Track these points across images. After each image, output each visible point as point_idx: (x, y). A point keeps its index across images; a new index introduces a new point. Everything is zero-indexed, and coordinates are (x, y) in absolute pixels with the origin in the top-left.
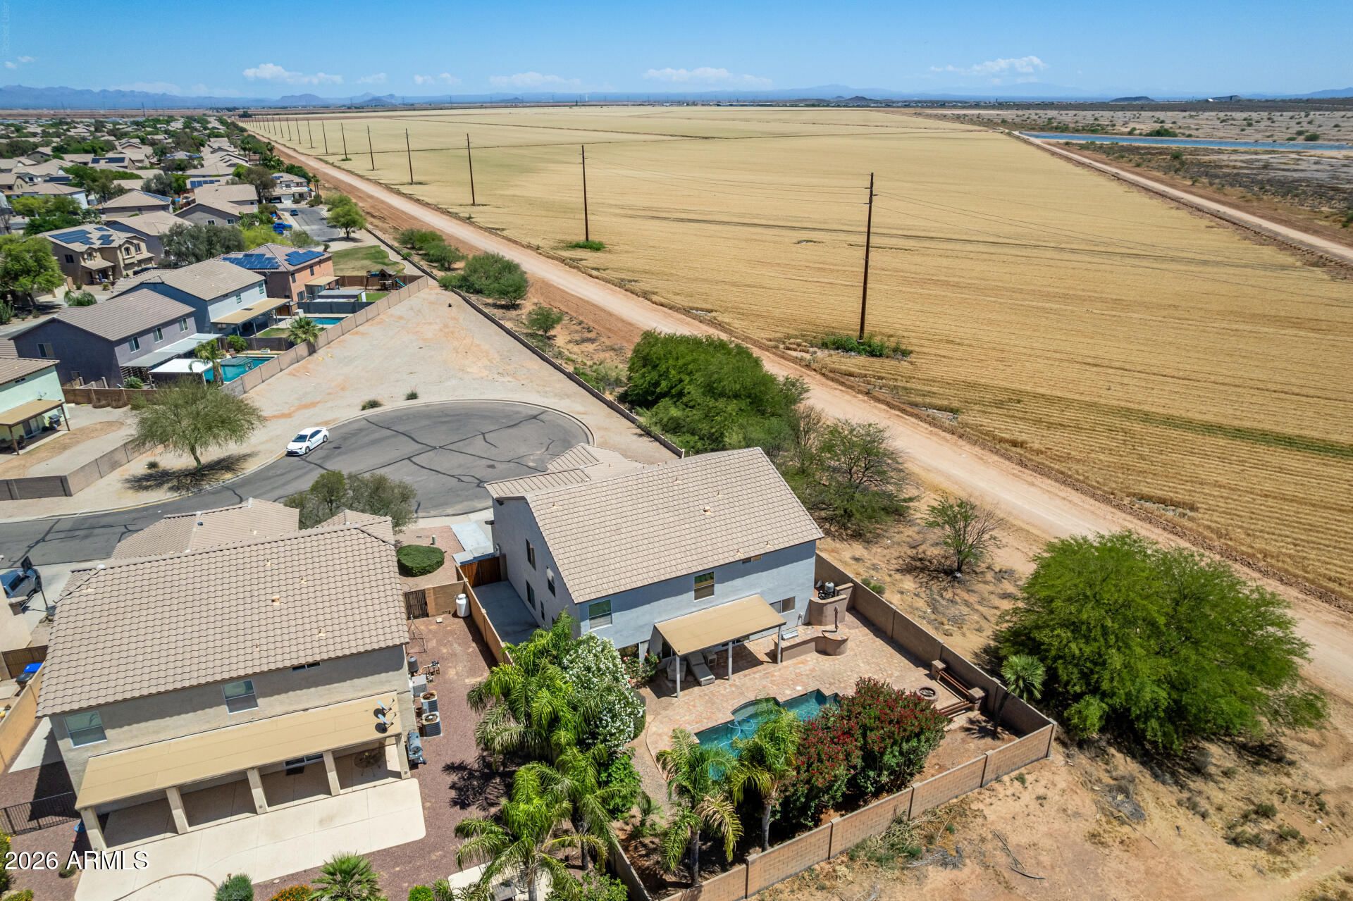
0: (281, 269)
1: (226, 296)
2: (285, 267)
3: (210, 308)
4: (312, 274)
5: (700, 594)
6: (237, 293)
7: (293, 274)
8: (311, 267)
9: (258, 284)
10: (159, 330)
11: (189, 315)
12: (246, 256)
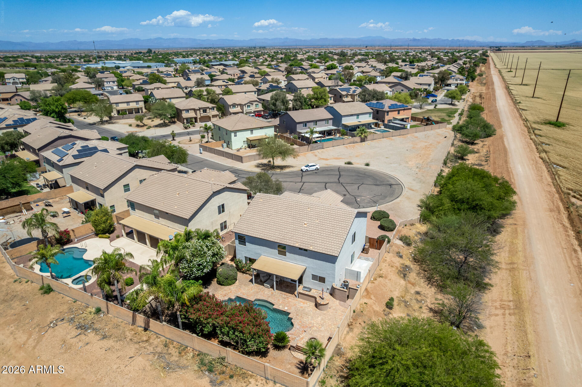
0: (384, 110)
1: (352, 115)
2: (386, 109)
3: (343, 118)
4: (399, 113)
5: (280, 253)
6: (358, 115)
7: (388, 112)
8: (399, 111)
9: (369, 113)
10: (316, 122)
11: (330, 119)
12: (377, 103)
